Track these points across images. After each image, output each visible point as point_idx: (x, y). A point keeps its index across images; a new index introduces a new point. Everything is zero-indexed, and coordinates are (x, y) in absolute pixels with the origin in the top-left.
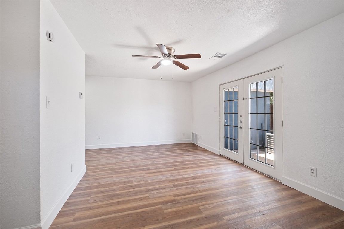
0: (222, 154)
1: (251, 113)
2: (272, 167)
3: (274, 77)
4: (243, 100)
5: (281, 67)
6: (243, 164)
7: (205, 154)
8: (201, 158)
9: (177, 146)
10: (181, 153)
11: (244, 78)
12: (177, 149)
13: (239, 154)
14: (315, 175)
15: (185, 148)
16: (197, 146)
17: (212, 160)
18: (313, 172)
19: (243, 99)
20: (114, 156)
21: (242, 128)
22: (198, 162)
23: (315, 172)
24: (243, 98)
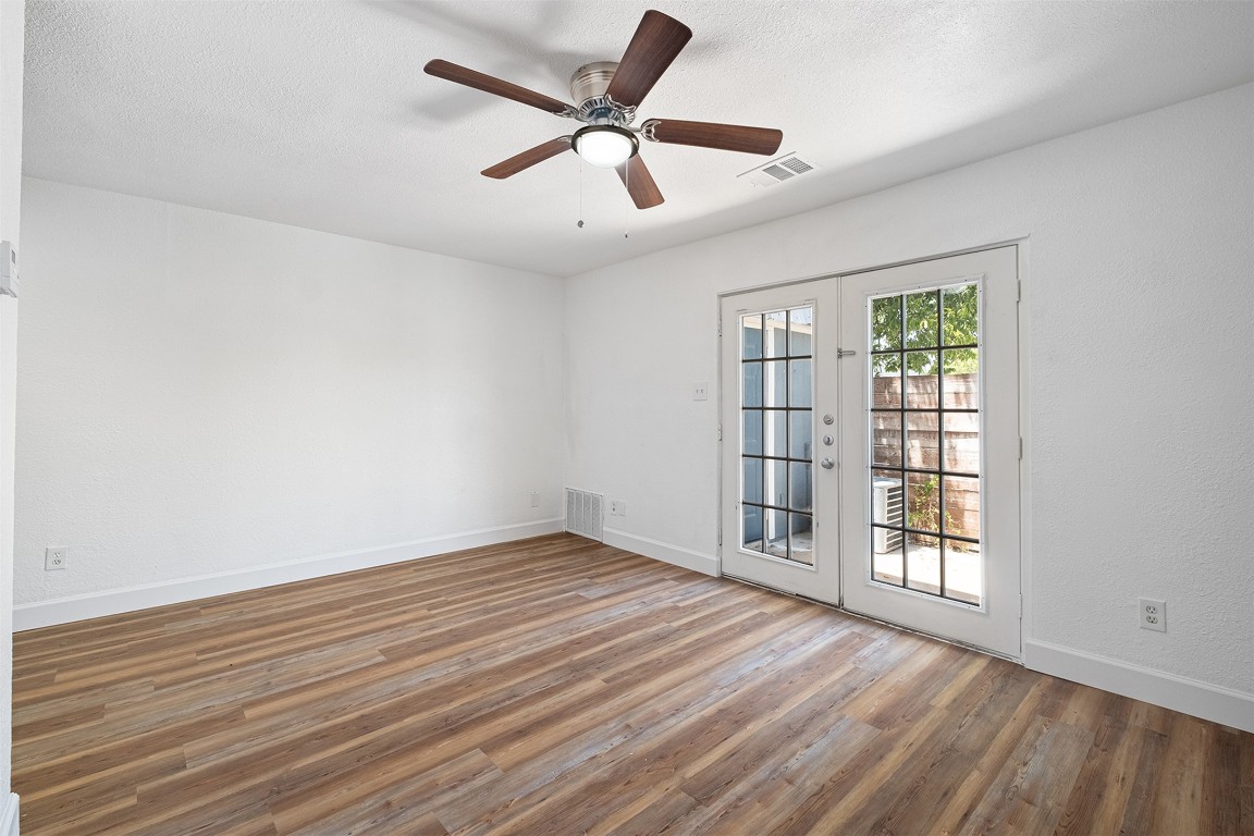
0: (729, 570)
1: (872, 410)
2: (973, 608)
3: (984, 278)
4: (840, 356)
5: (1014, 244)
6: (841, 604)
7: (663, 580)
8: (667, 603)
9: (518, 556)
10: (565, 591)
11: (842, 275)
12: (531, 573)
13: (817, 569)
14: (1159, 625)
15: (560, 562)
16: (600, 545)
17: (715, 604)
18: (1151, 615)
19: (840, 354)
20: (195, 663)
21: (835, 468)
22: (675, 624)
23: (1159, 616)
24: (840, 351)
